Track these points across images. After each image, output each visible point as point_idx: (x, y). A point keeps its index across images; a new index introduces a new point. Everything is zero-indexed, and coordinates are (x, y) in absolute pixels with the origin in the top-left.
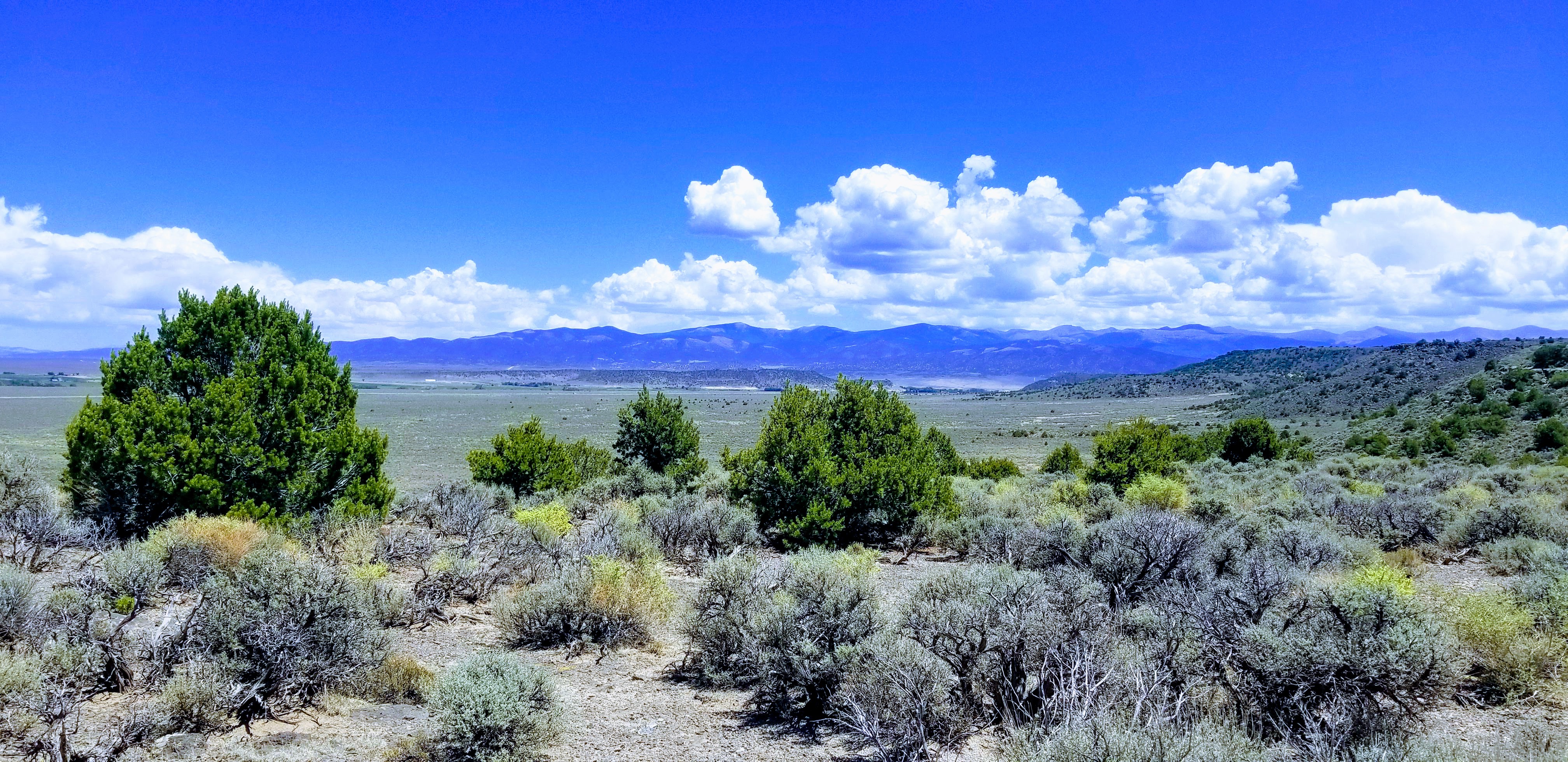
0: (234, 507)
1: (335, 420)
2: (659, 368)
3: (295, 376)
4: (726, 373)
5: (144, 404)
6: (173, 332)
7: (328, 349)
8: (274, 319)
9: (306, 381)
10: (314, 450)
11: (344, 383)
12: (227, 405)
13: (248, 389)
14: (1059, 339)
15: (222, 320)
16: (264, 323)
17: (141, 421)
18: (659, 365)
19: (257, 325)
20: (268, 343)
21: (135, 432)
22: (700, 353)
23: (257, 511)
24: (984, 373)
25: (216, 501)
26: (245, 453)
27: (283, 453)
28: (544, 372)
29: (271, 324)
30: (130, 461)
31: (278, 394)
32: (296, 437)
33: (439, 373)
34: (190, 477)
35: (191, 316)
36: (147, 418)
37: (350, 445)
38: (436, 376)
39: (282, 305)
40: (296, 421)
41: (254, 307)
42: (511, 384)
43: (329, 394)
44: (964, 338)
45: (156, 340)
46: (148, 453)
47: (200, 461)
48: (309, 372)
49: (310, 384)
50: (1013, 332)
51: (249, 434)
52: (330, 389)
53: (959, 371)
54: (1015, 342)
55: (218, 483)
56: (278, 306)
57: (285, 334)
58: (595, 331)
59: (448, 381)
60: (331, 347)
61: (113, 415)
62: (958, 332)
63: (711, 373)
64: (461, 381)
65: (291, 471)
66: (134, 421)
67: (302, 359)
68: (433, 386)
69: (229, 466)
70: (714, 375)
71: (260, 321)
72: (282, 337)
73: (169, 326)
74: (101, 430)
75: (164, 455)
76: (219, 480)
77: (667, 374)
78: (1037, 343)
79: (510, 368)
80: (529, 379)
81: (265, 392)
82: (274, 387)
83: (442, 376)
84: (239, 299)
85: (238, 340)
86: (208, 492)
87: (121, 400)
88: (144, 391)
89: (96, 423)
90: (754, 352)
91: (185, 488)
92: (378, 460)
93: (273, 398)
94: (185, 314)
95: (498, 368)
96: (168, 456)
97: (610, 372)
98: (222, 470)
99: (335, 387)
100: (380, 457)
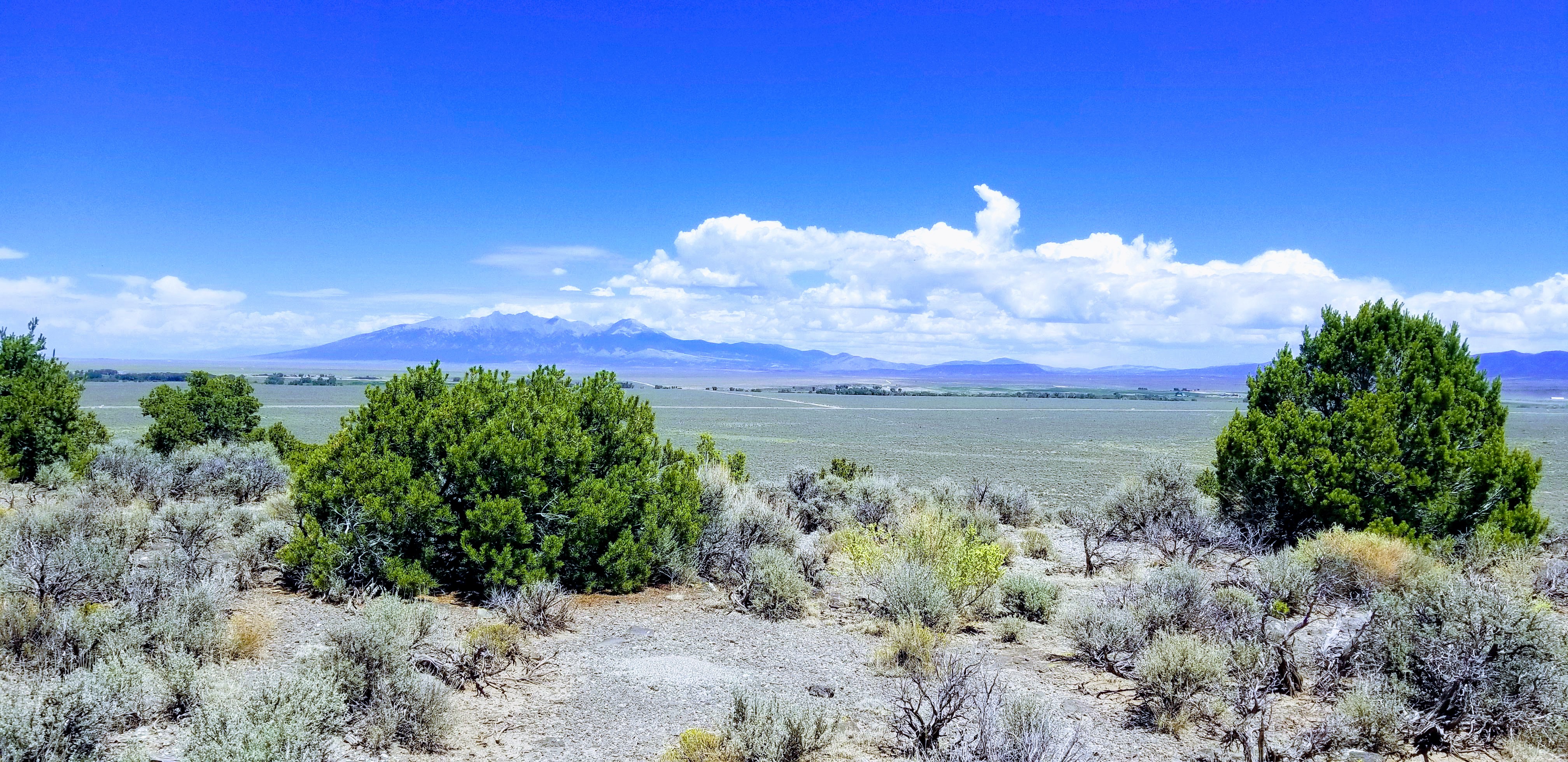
0: (1373, 524)
1: (1481, 439)
3: (1441, 392)
5: (1289, 417)
6: (1315, 348)
7: (1476, 362)
8: (1417, 333)
9: (1453, 397)
10: (1458, 469)
11: (1492, 400)
12: (1370, 421)
13: (1391, 405)
15: (1365, 335)
16: (1407, 337)
17: (1285, 434)
19: (1400, 339)
20: (1412, 358)
21: (1279, 444)
23: (1396, 529)
25: (1354, 516)
26: (1385, 470)
27: (1425, 471)
29: (1414, 338)
30: (1273, 471)
31: (1421, 410)
32: (1439, 456)
34: (1330, 491)
35: (1334, 331)
36: (1291, 431)
37: (1498, 466)
39: (1425, 317)
40: (1440, 438)
41: (1398, 321)
43: (1477, 410)
45: (1298, 356)
46: (1290, 465)
47: (1340, 476)
48: (1456, 387)
49: (1457, 400)
51: (1391, 449)
52: (1478, 405)
55: (1356, 498)
56: (1421, 318)
57: (1431, 347)
60: (1480, 361)
61: (1260, 427)
65: (1431, 492)
66: (1278, 434)
67: (1447, 373)
69: (1369, 481)
71: (1404, 335)
72: (1427, 350)
73: (1311, 342)
74: (1248, 441)
75: (1305, 467)
76: (1358, 496)
81: (1408, 408)
82: (1417, 403)
84: (1383, 312)
85: (1380, 355)
86: (1347, 506)
87: (1265, 413)
88: (1287, 406)
89: (1244, 434)
91: (1325, 501)
92: (1530, 485)
93: (1416, 413)
94: (1327, 330)
96: (1309, 469)
98: (1361, 484)
99: (1483, 405)
100: (1531, 482)
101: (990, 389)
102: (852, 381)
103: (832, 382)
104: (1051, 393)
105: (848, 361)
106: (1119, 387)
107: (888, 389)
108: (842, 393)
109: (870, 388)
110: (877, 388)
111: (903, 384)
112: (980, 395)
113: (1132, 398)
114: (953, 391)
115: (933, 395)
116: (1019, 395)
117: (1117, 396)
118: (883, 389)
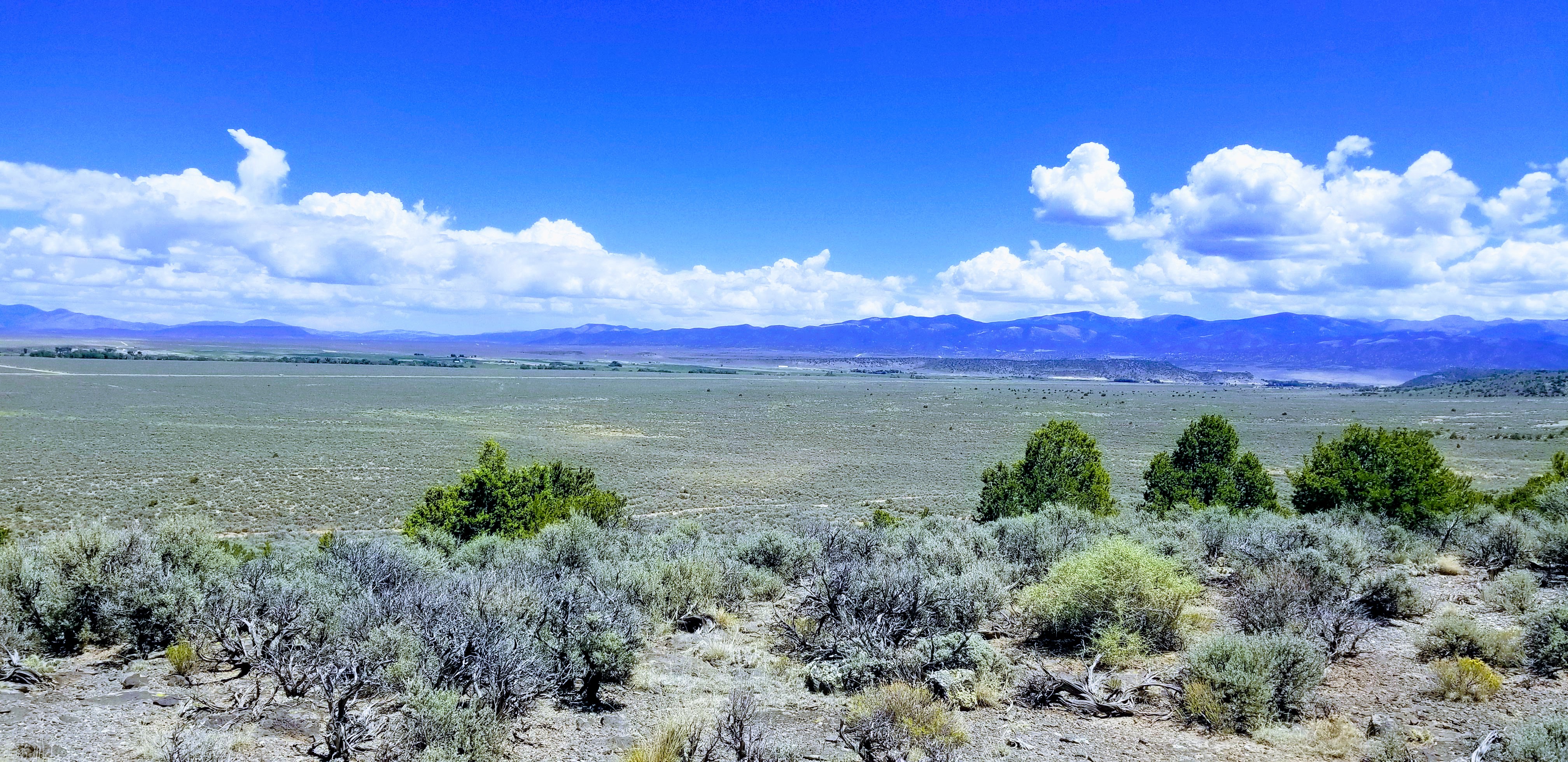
2: (1004, 357)
4: (1075, 363)
14: (1444, 330)
18: (1004, 353)
22: (1047, 343)
24: (1356, 367)
28: (891, 360)
33: (791, 359)
38: (787, 362)
42: (860, 371)
44: (1334, 328)
50: (1389, 322)
53: (1328, 364)
54: (1390, 333)
58: (941, 319)
59: (800, 368)
62: (1327, 322)
63: (1058, 363)
64: (812, 368)
68: (787, 372)
70: (1063, 365)
77: (1014, 363)
78: (1418, 334)
79: (858, 356)
80: (877, 367)
83: (794, 363)
90: (1101, 342)
95: (848, 356)
97: (957, 361)
101: (250, 353)
102: (76, 343)
103: (51, 343)
104: (322, 359)
105: (66, 319)
106: (394, 353)
107: (124, 352)
108: (65, 356)
109: (102, 350)
110: (110, 350)
111: (143, 346)
112: (241, 360)
113: (410, 364)
114: (206, 355)
115: (183, 359)
116: (285, 360)
117: (394, 362)
118: (118, 351)
